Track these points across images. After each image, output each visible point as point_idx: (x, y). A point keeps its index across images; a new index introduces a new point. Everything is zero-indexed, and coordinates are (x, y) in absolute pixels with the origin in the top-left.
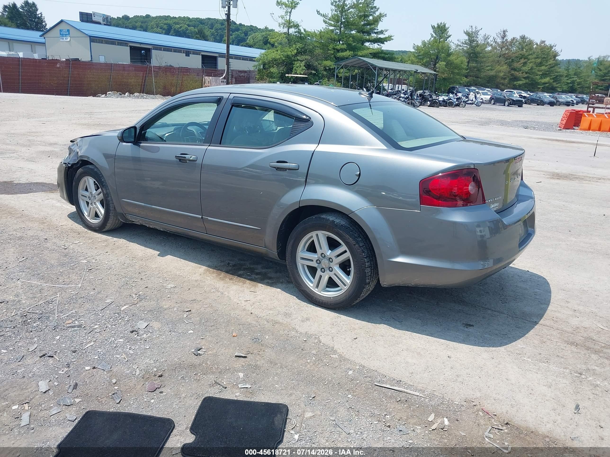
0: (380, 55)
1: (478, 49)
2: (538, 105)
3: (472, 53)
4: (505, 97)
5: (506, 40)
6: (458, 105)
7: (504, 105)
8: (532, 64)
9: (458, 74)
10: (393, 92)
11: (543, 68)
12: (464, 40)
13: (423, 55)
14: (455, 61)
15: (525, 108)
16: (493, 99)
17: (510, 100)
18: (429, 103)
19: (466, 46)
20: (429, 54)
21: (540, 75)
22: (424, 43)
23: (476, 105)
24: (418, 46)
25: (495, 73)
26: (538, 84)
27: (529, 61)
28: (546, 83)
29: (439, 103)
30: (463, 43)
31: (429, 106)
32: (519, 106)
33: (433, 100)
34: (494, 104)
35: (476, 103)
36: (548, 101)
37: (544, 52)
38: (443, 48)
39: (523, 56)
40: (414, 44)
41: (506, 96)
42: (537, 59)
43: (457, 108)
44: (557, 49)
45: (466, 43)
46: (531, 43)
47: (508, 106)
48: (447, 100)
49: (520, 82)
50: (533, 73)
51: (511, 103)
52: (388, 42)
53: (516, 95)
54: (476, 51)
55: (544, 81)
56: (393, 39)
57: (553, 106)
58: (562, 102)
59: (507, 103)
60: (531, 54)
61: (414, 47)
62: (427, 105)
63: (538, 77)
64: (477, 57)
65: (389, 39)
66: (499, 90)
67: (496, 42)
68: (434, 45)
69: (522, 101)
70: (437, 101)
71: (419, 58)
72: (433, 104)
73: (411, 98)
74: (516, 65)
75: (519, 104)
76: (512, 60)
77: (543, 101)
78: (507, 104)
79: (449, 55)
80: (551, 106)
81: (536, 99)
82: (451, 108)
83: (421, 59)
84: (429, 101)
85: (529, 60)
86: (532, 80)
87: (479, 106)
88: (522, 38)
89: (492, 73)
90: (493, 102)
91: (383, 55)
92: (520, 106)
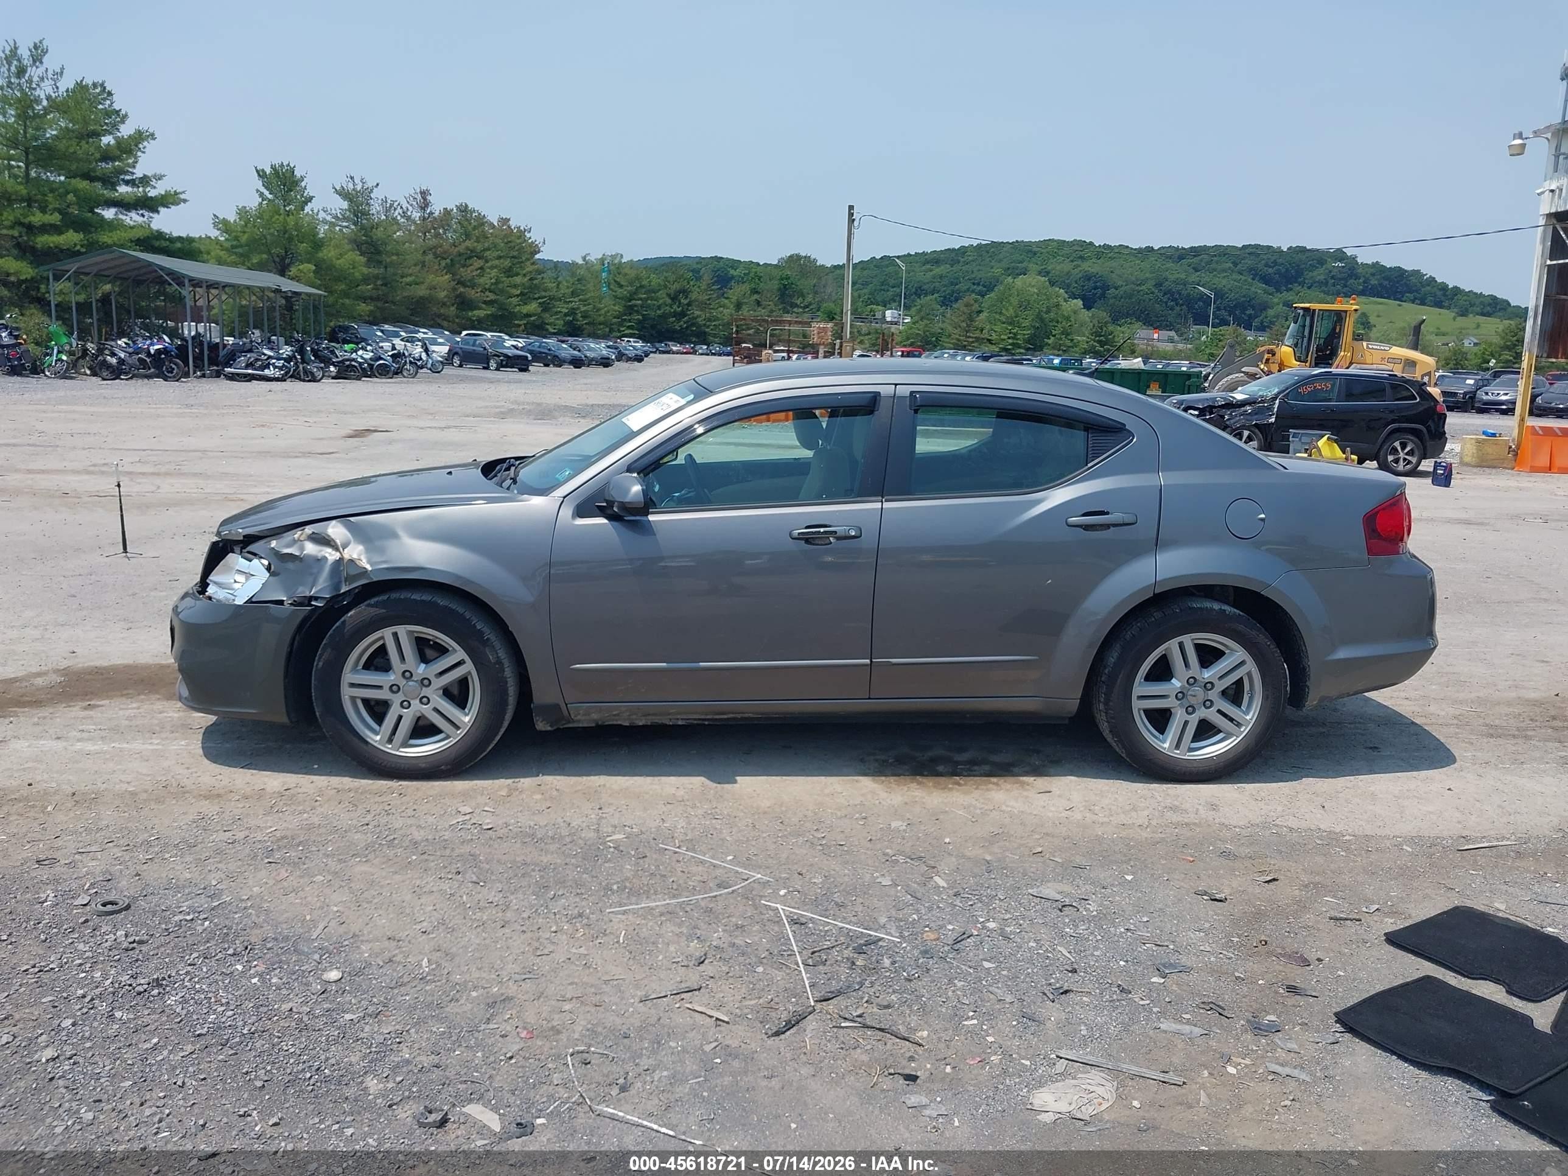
0: (157, 244)
1: (379, 233)
2: (547, 365)
3: (366, 243)
4: (485, 349)
5: (431, 213)
6: (398, 372)
7: (487, 368)
8: (495, 270)
9: (346, 295)
10: (244, 344)
11: (518, 280)
12: (339, 211)
13: (246, 245)
14: (338, 262)
15: (534, 373)
16: (456, 353)
17: (499, 356)
18: (332, 368)
19: (346, 224)
20: (263, 244)
21: (518, 296)
22: (242, 212)
23: (430, 369)
24: (225, 222)
25: (428, 292)
26: (513, 316)
27: (489, 264)
28: (530, 316)
29: (361, 368)
30: (336, 217)
31: (333, 378)
32: (521, 370)
33: (343, 362)
34: (461, 366)
35: (429, 366)
36: (569, 357)
37: (512, 244)
38: (298, 227)
39: (472, 254)
40: (215, 215)
41: (487, 347)
42: (502, 261)
43: (398, 379)
44: (534, 236)
45: (345, 219)
46: (481, 221)
47: (497, 369)
48: (371, 359)
49: (481, 313)
50: (502, 291)
51: (504, 363)
52: (173, 207)
53: (511, 344)
54: (375, 237)
55: (525, 309)
56: (185, 201)
57: (580, 368)
58: (593, 359)
59: (493, 364)
60: (488, 249)
61: (215, 225)
62: (329, 376)
63: (514, 300)
64: (379, 253)
65: (169, 200)
66: (446, 333)
67: (409, 218)
68: (273, 220)
69: (527, 357)
70: (353, 363)
71: (236, 254)
72: (347, 371)
73: (301, 359)
74: (466, 273)
75: (520, 363)
76: (451, 260)
77: (557, 357)
78: (495, 365)
79: (318, 245)
80: (575, 367)
81: (541, 353)
82: (384, 380)
83: (241, 255)
84: (333, 364)
85: (487, 261)
86: (502, 307)
87: (439, 372)
88: (461, 211)
89: (421, 291)
90: (458, 362)
91: (164, 244)
92: (524, 369)
